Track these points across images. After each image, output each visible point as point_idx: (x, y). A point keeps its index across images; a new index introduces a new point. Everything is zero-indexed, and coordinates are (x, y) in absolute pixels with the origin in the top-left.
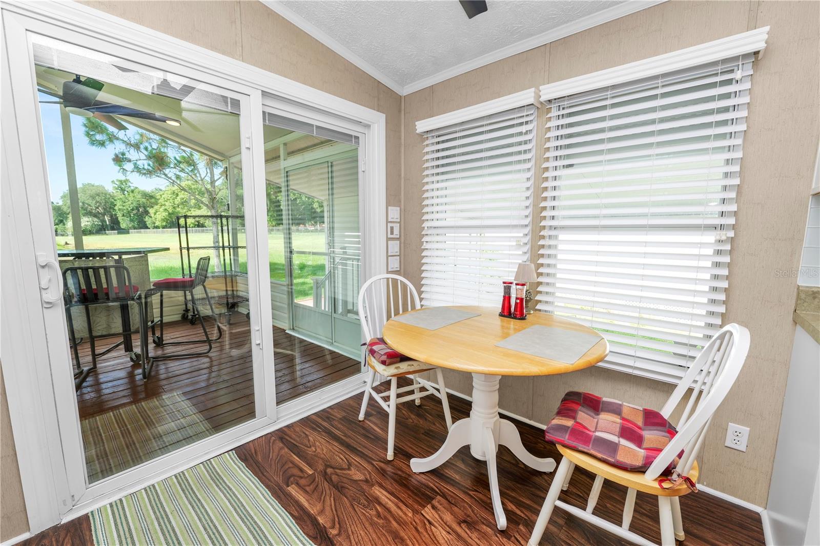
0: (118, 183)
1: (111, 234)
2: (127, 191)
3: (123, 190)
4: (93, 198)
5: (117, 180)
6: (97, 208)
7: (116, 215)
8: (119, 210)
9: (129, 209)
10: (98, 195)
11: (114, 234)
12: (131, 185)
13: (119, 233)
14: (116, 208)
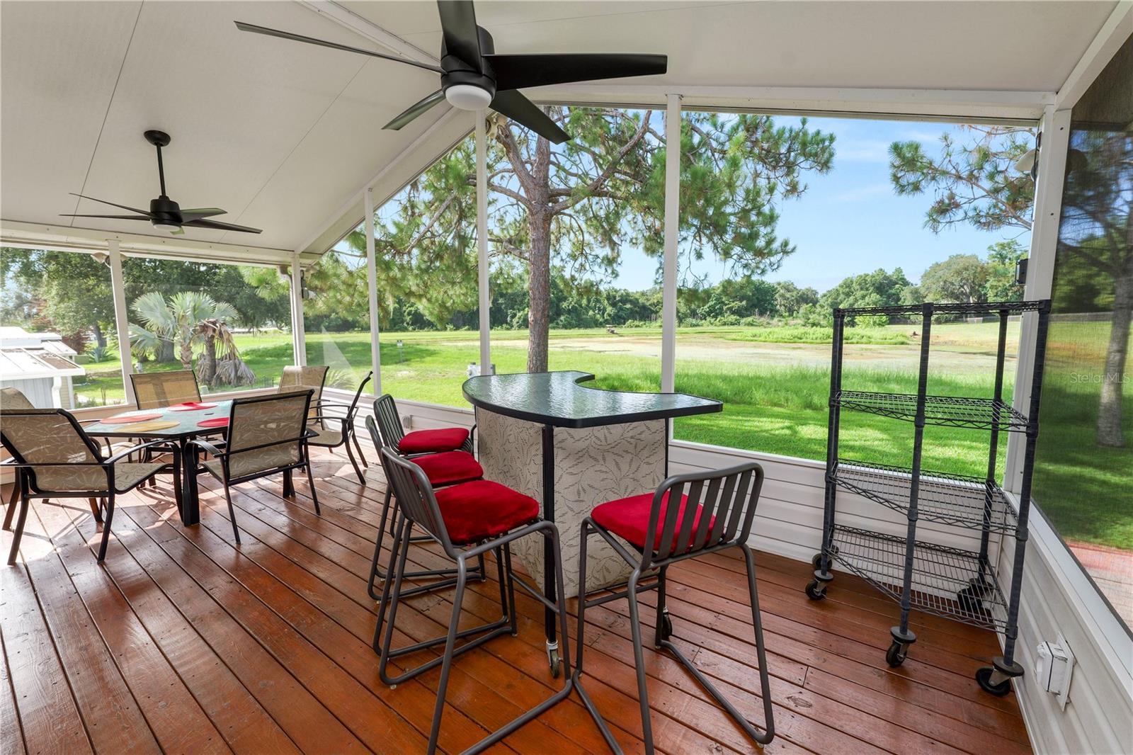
0: (997, 249)
1: (973, 322)
2: (1010, 259)
3: (1002, 258)
4: (959, 273)
5: (997, 245)
6: (962, 287)
7: (985, 294)
8: (992, 287)
9: (1007, 285)
10: (966, 269)
11: (978, 322)
12: (1016, 247)
13: (984, 321)
14: (988, 285)
